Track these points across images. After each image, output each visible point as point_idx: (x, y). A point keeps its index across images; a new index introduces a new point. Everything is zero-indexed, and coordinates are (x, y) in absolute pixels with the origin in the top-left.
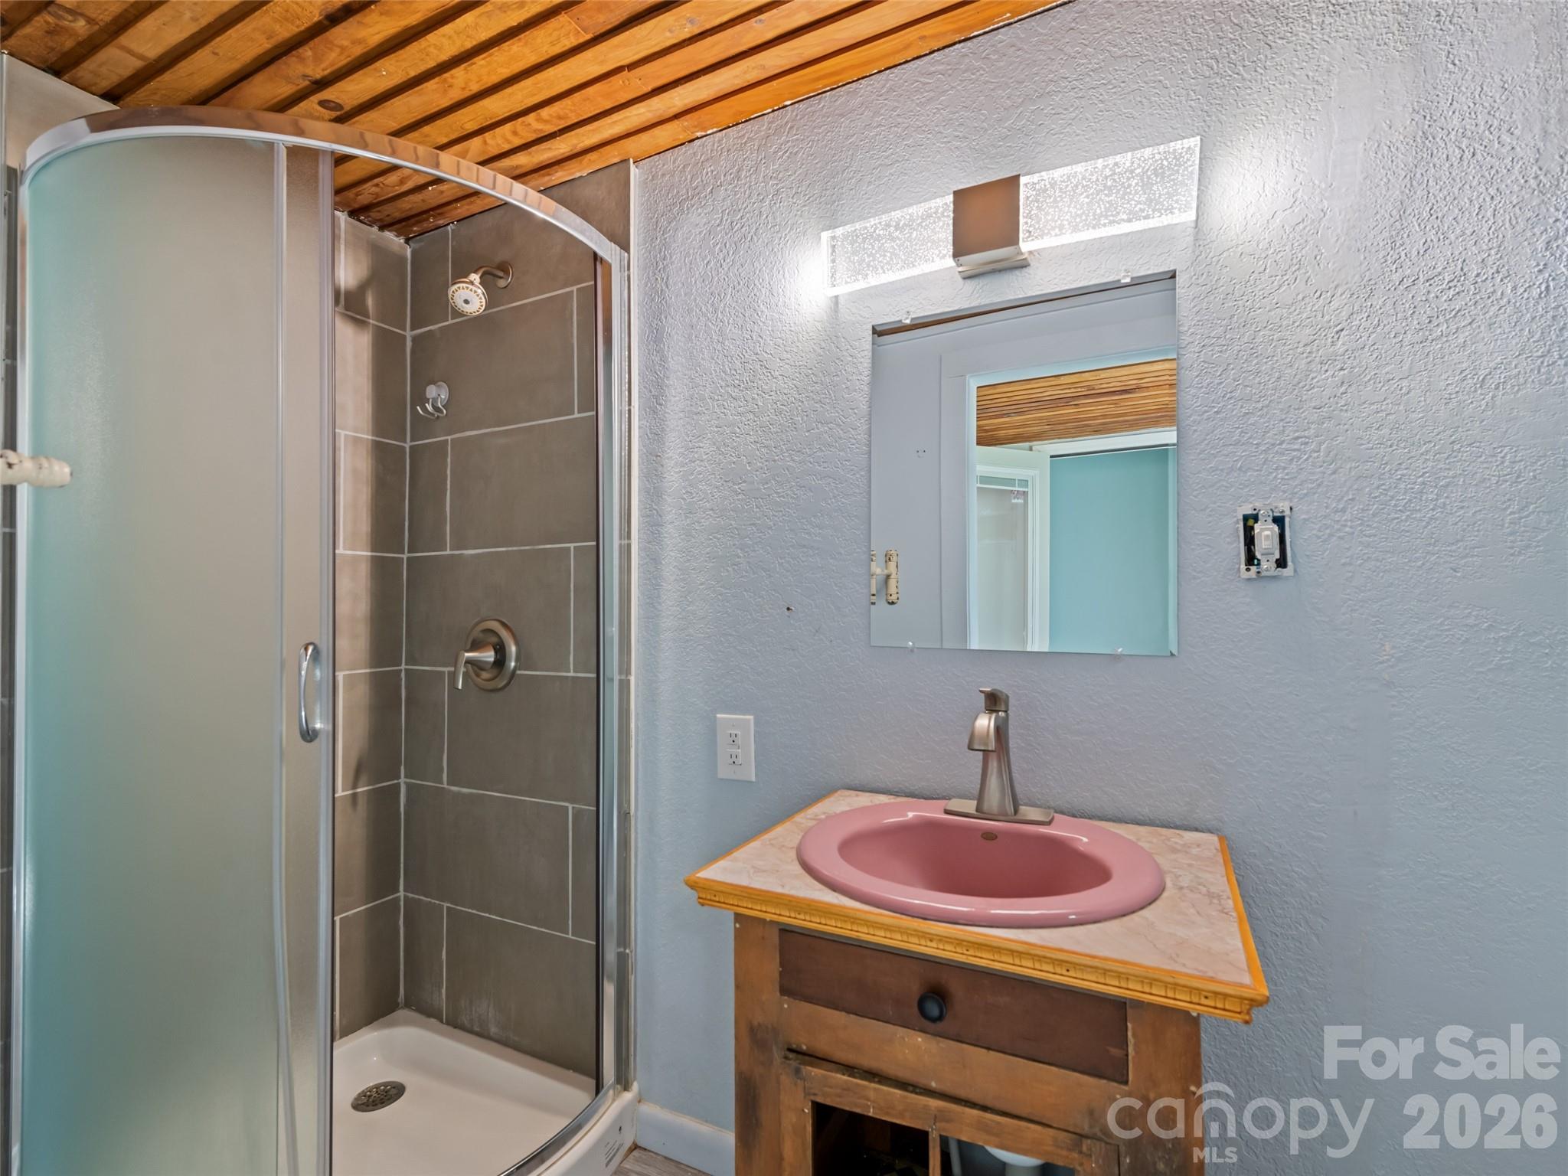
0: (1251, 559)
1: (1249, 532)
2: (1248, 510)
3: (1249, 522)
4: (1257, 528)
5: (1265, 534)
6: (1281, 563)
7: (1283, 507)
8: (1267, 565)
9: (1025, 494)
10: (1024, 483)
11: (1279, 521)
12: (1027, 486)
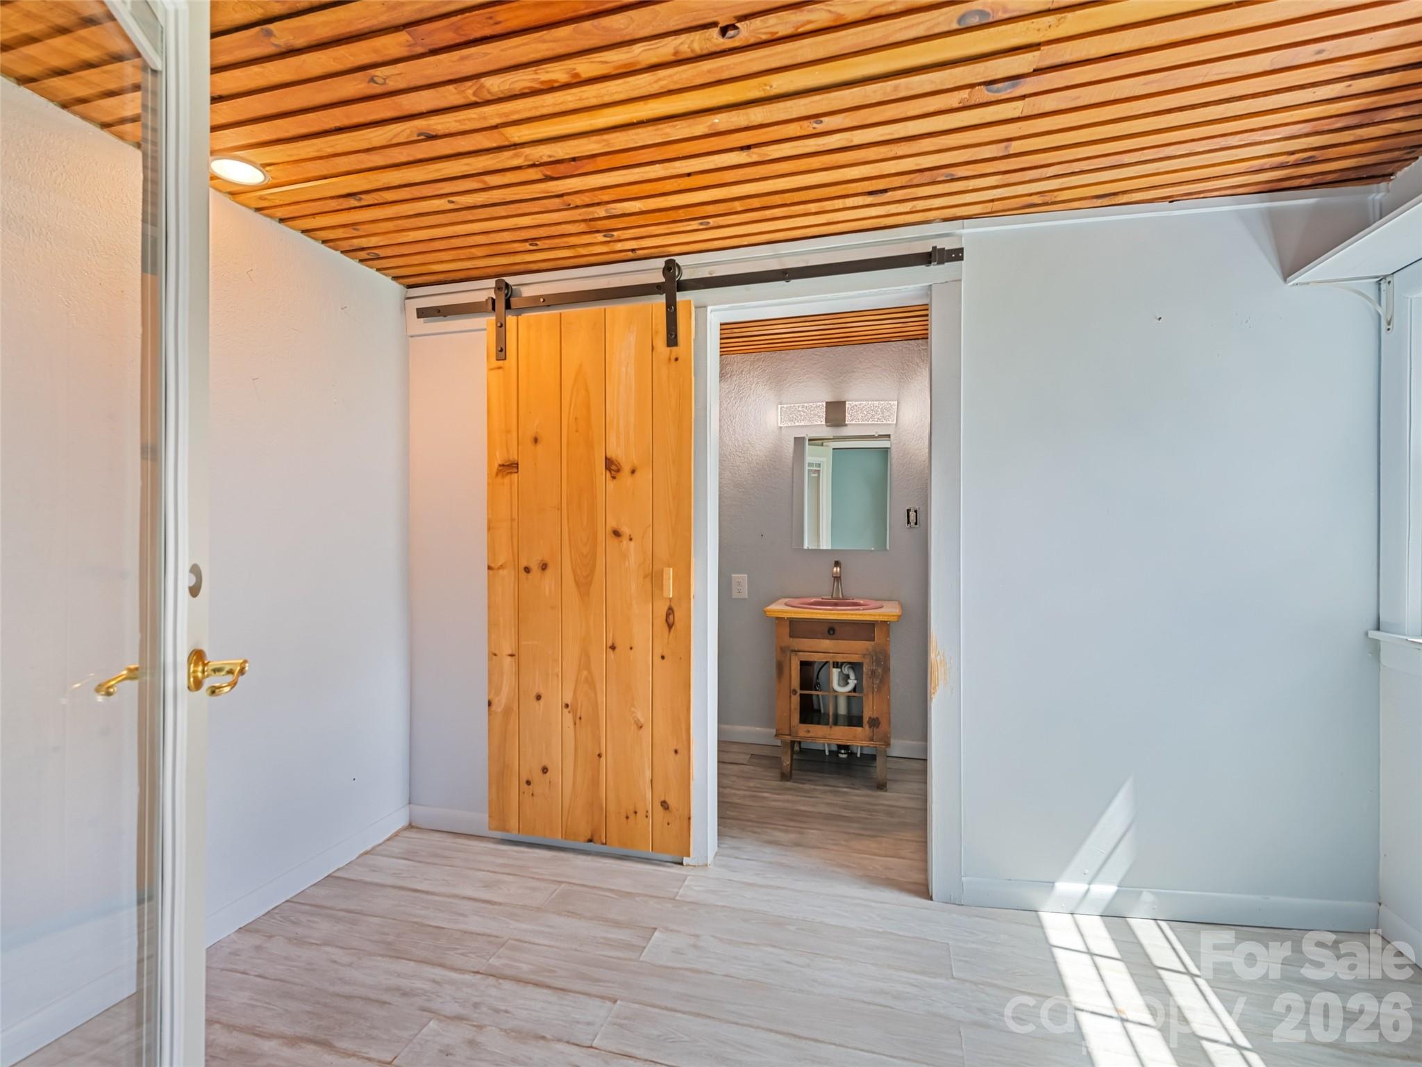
0: (909, 522)
1: (908, 514)
2: (908, 508)
3: (908, 511)
4: (910, 513)
5: (912, 514)
6: (916, 524)
7: (917, 507)
8: (913, 524)
9: (818, 472)
10: (819, 465)
11: (916, 511)
12: (820, 467)
